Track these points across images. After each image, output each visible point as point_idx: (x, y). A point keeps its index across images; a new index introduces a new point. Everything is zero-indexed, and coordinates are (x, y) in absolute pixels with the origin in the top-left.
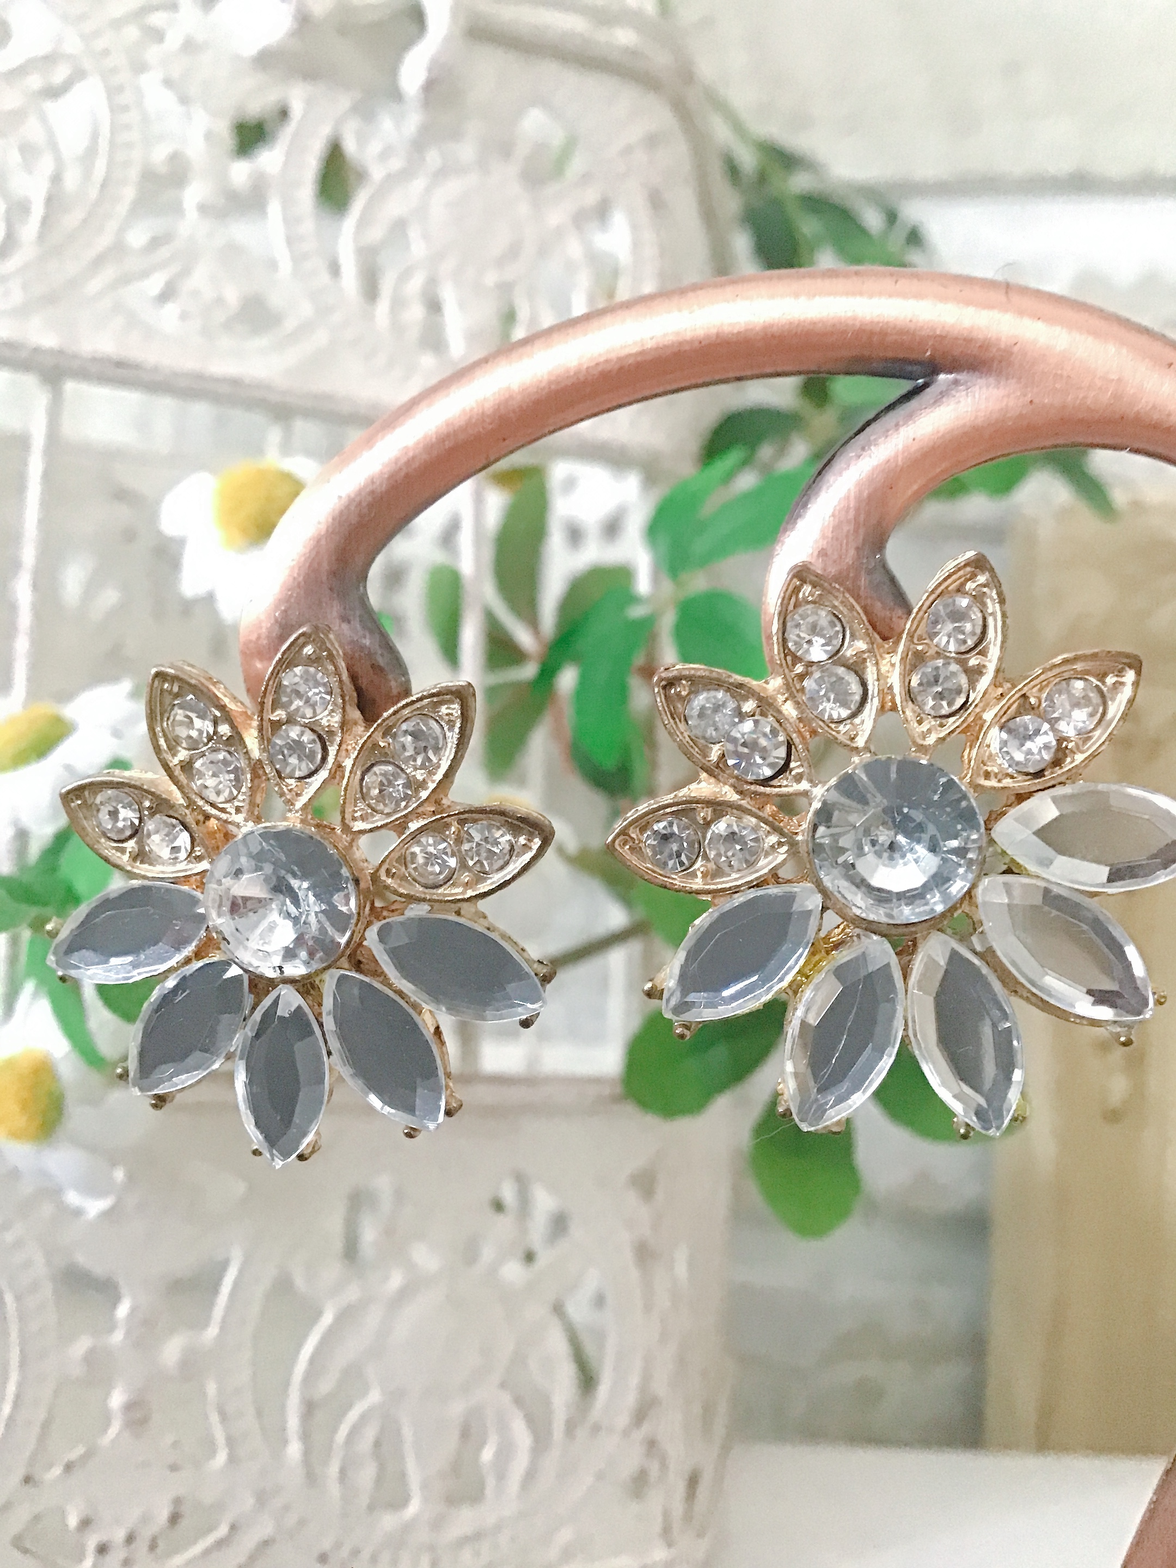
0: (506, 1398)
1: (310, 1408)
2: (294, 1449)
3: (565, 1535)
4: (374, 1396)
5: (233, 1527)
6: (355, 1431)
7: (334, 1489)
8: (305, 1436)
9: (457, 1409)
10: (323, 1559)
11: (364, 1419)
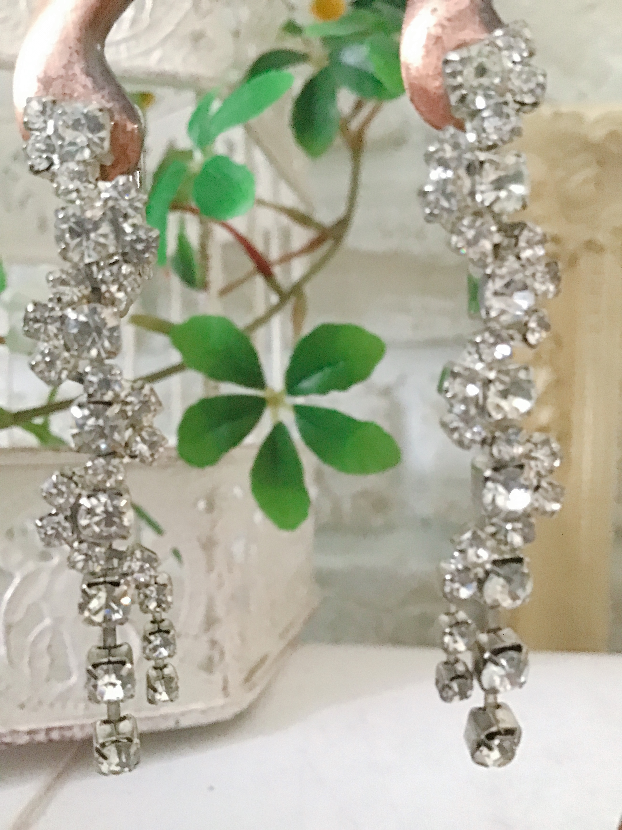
1: (9, 628)
2: (2, 650)
4: (47, 622)
6: (36, 639)
7: (27, 670)
8: (7, 643)
10: (22, 706)
11: (41, 633)
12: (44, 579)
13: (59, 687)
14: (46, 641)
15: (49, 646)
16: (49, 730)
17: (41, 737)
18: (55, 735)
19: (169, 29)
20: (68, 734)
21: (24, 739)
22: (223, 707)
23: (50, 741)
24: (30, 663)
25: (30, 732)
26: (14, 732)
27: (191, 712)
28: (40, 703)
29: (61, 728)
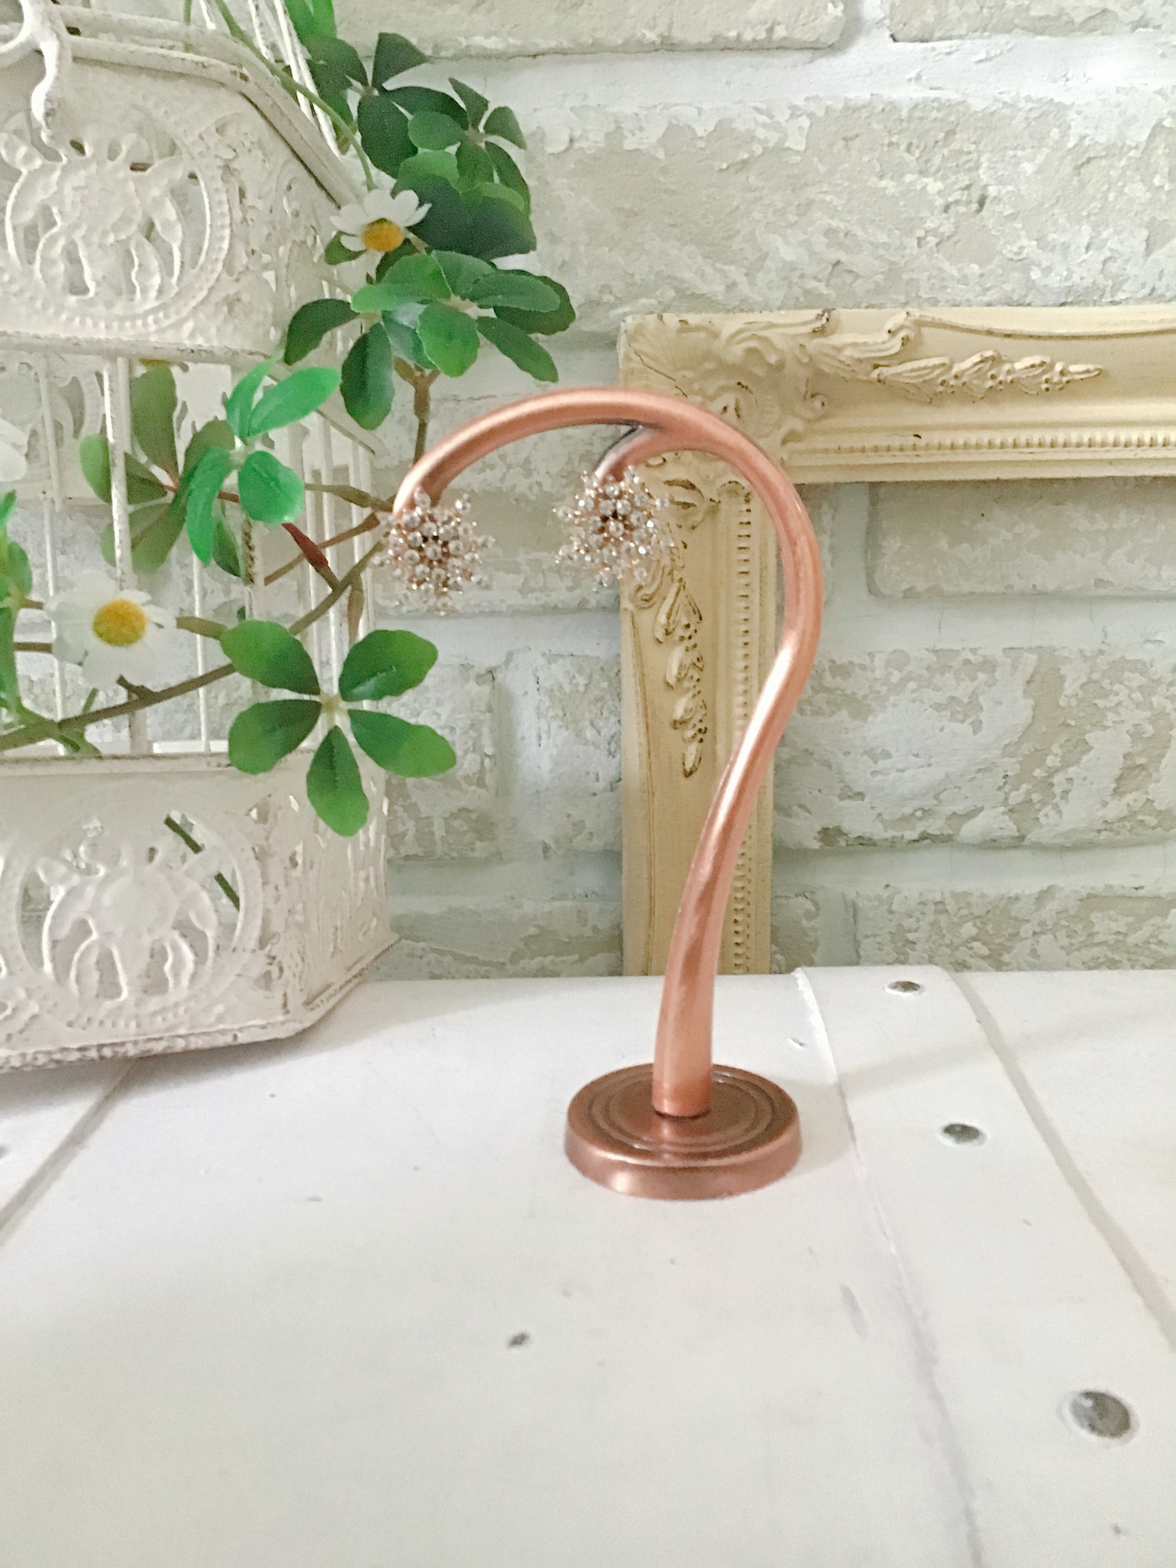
0: (176, 935)
1: (54, 943)
2: (48, 967)
3: (220, 1008)
4: (95, 936)
5: (14, 1010)
6: (83, 956)
7: (73, 986)
8: (53, 960)
9: (147, 941)
10: (70, 1025)
11: (89, 948)
12: (90, 891)
13: (109, 1004)
14: (93, 958)
15: (98, 962)
16: (101, 1047)
17: (93, 1054)
18: (107, 1052)
19: (201, 296)
20: (121, 1050)
21: (75, 1056)
22: (283, 1023)
23: (102, 1058)
24: (78, 980)
25: (81, 1049)
26: (64, 1050)
27: (249, 1027)
28: (89, 1020)
29: (113, 1045)
